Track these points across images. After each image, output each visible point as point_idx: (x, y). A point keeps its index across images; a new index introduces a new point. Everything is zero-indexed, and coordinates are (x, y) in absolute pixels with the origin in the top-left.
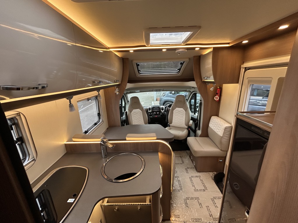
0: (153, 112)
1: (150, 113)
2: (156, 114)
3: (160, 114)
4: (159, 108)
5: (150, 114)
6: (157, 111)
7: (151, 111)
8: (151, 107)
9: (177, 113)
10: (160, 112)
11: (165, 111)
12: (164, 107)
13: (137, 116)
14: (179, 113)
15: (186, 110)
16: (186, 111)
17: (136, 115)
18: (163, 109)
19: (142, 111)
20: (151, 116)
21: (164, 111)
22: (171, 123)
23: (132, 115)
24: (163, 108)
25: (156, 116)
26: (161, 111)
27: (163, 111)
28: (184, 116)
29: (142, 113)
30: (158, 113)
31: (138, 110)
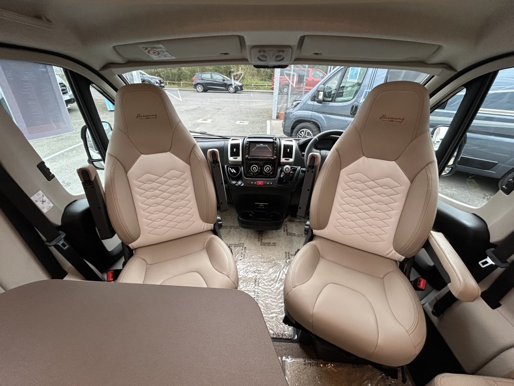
0: (247, 163)
1: (235, 166)
2: (261, 174)
3: (274, 175)
4: (273, 145)
5: (237, 170)
6: (268, 161)
7: (239, 159)
8: (240, 142)
9: (361, 186)
10: (276, 164)
11: (295, 163)
12: (294, 144)
13: (164, 187)
14: (371, 183)
15: (415, 173)
16: (412, 182)
17: (155, 185)
18: (288, 154)
19: (188, 161)
20: (237, 181)
21: (291, 160)
22: (323, 225)
23: (134, 182)
24: (291, 147)
25: (260, 182)
26: (283, 160)
27: (287, 164)
28: (398, 205)
29: (188, 174)
30: (267, 168)
31: (167, 159)
